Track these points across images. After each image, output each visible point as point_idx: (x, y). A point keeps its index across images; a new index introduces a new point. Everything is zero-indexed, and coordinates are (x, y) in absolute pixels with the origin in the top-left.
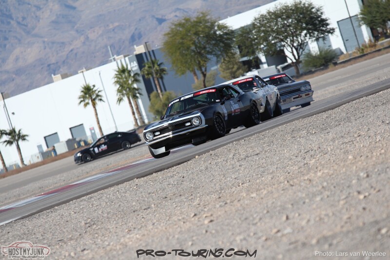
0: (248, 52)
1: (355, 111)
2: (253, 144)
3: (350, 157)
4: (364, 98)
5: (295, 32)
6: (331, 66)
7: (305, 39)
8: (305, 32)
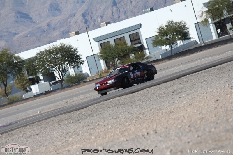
0: (32, 73)
1: (96, 110)
2: (35, 128)
3: (93, 137)
4: (102, 103)
5: (61, 62)
6: (82, 83)
7: (67, 67)
8: (67, 62)
